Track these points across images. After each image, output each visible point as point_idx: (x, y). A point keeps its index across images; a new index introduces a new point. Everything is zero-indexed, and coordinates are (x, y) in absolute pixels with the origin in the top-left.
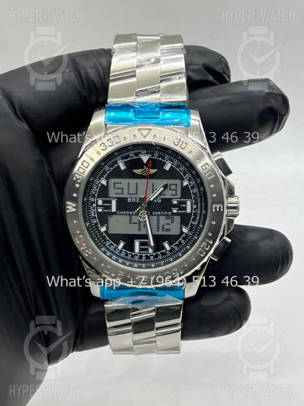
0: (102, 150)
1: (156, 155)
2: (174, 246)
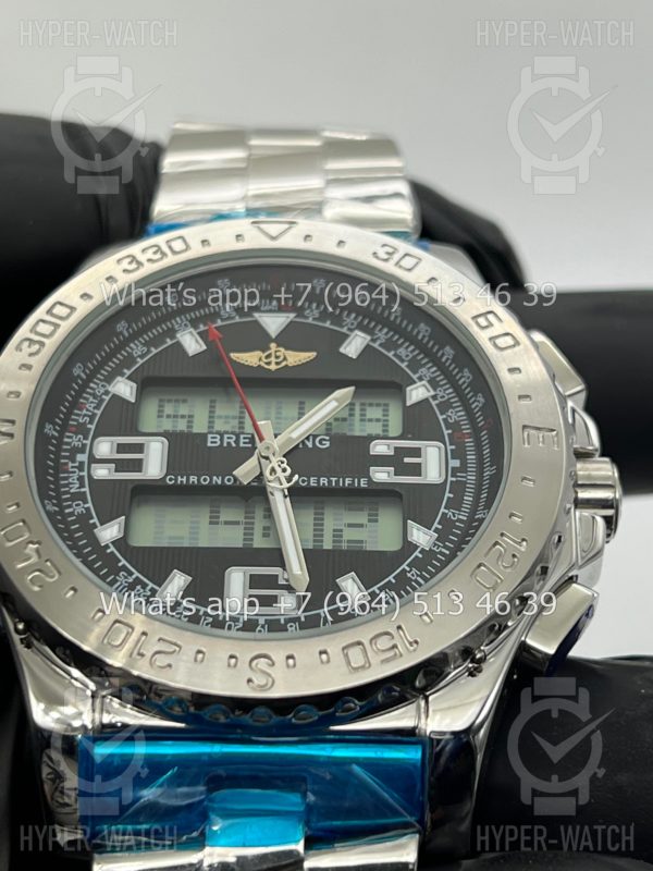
0: (125, 271)
1: (312, 313)
2: (380, 588)
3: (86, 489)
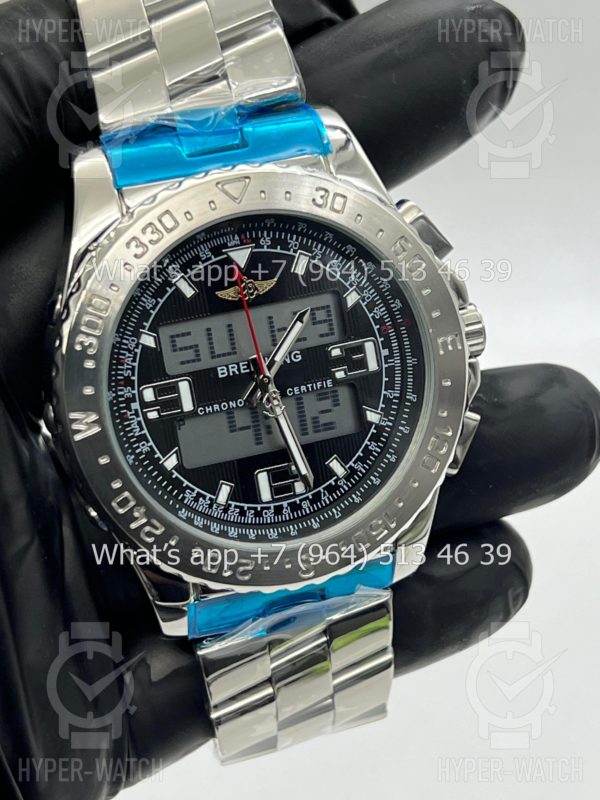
0: (136, 256)
1: (266, 241)
2: (354, 463)
3: (145, 431)
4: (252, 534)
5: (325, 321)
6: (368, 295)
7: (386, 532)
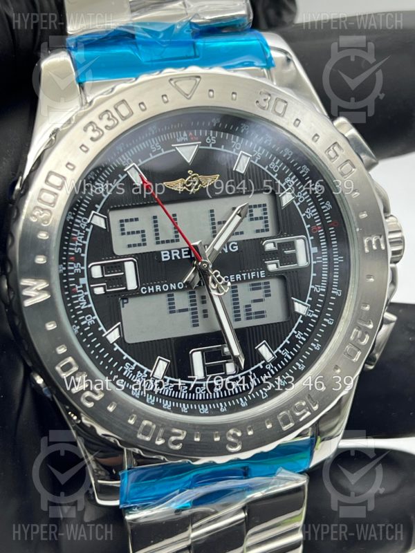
0: (92, 139)
1: (211, 140)
2: (282, 349)
3: (91, 305)
4: (184, 408)
5: (261, 218)
6: (301, 197)
7: (308, 413)
